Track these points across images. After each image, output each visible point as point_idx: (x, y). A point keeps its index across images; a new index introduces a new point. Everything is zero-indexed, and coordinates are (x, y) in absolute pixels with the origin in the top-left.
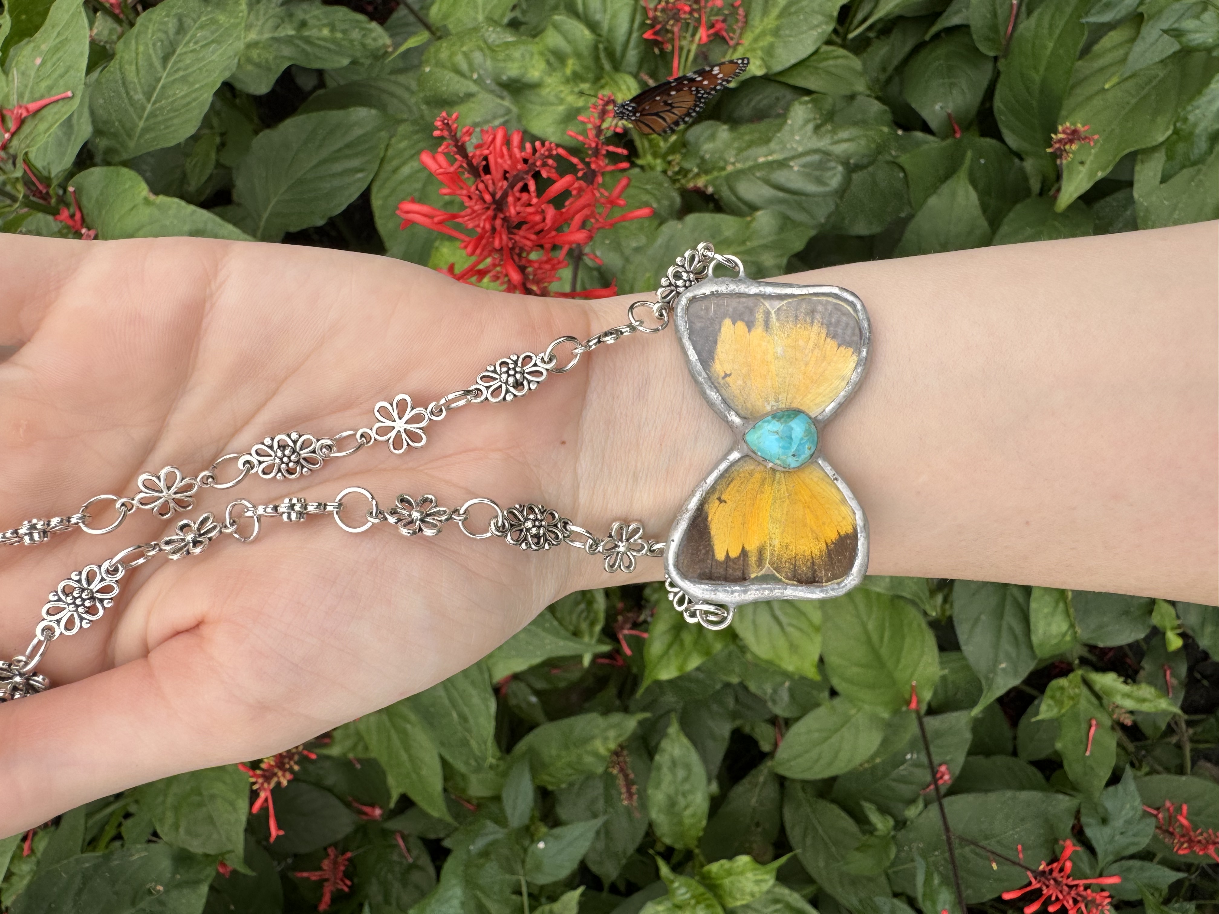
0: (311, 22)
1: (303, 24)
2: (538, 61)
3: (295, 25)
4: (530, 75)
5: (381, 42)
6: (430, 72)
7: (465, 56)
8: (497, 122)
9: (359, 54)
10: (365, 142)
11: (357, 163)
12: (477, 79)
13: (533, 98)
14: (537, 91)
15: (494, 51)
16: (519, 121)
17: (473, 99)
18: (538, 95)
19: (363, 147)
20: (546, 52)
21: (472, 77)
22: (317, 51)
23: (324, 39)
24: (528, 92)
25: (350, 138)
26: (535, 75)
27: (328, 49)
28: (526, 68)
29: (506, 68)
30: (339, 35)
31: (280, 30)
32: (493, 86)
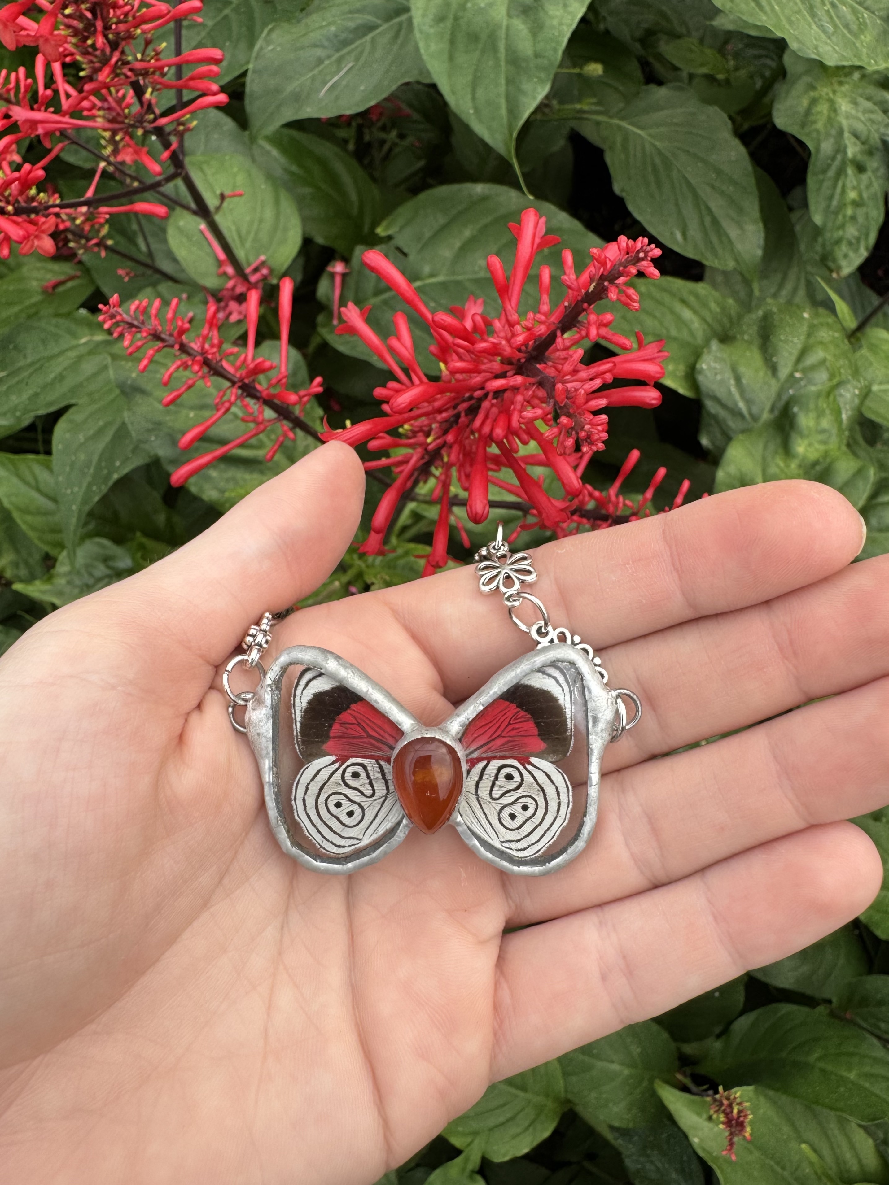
0: (864, 177)
1: (861, 168)
2: (817, 450)
3: (859, 157)
4: (799, 441)
5: (843, 263)
6: (803, 318)
7: (823, 362)
8: (741, 405)
9: (828, 235)
10: (721, 242)
11: (694, 231)
12: (795, 377)
13: (772, 447)
14: (781, 450)
15: (828, 394)
16: (743, 431)
17: (769, 373)
18: (776, 452)
19: (715, 240)
20: (828, 460)
21: (797, 371)
22: (827, 184)
23: (843, 192)
24: (779, 440)
25: (725, 224)
26: (801, 447)
27: (831, 198)
28: (808, 436)
29: (808, 410)
30: (849, 212)
31: (853, 139)
32: (785, 398)
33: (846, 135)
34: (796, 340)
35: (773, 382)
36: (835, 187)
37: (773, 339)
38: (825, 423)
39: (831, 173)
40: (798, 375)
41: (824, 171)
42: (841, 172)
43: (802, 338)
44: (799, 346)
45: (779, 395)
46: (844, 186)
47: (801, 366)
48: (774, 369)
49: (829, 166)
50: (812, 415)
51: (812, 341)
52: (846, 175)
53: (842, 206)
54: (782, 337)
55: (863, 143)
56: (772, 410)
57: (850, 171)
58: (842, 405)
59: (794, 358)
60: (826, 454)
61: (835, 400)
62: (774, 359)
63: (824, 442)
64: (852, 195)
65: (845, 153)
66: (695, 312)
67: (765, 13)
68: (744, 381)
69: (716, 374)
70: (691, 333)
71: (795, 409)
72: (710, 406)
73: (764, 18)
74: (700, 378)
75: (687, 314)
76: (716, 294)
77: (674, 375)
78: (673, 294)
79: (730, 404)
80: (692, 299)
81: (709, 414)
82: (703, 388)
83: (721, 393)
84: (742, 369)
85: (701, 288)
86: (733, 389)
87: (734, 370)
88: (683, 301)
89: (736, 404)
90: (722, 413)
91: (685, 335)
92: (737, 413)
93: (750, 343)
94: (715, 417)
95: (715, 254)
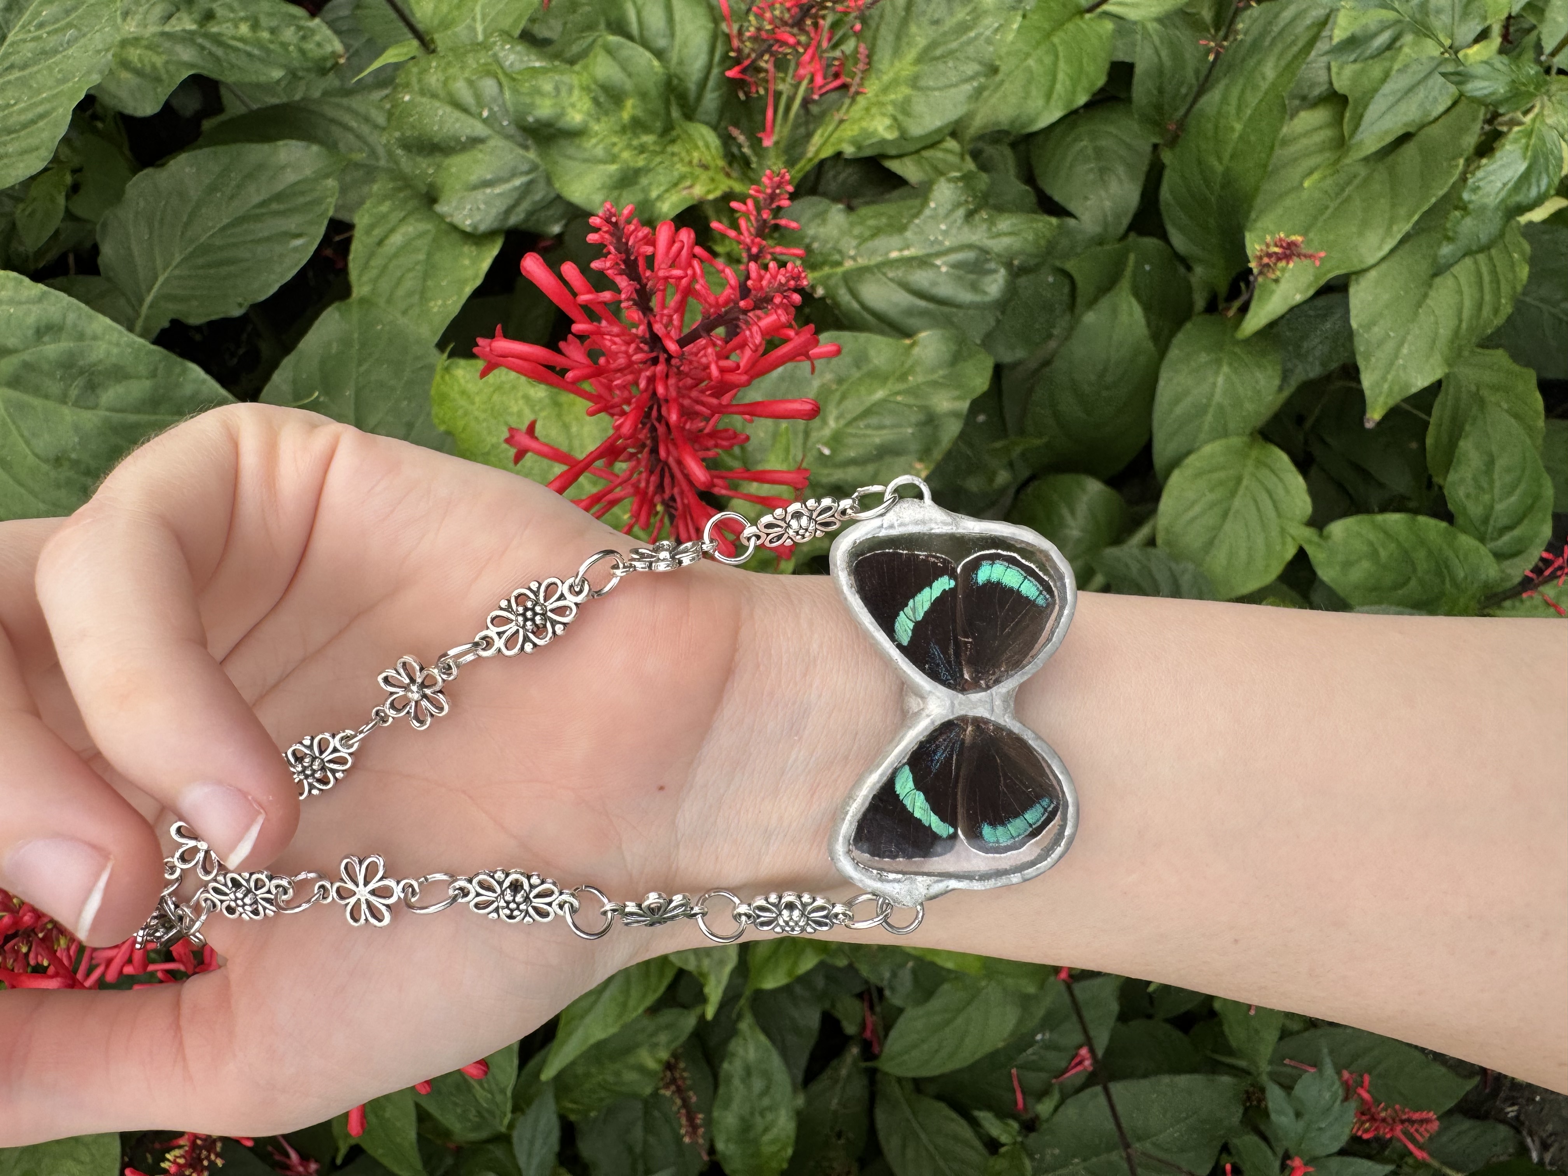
0: (220, 12)
1: (210, 16)
2: (580, 99)
3: (196, 16)
4: (568, 118)
5: (329, 49)
6: (411, 101)
7: (470, 83)
8: (517, 182)
9: (296, 64)
10: (302, 193)
11: (291, 224)
12: (487, 118)
13: (571, 151)
14: (577, 141)
15: (514, 80)
16: (549, 181)
17: (480, 146)
18: (579, 147)
19: (301, 200)
20: (593, 87)
21: (481, 114)
22: (233, 57)
23: (242, 40)
24: (563, 142)
25: (279, 187)
26: (576, 117)
27: (249, 55)
28: (563, 108)
29: (532, 105)
30: (265, 35)
31: (173, 21)
32: (512, 130)
33: (167, 28)
34: (440, 112)
35: (492, 143)
36: (236, 50)
37: (436, 140)
38: (548, 87)
39: (219, 52)
40: (485, 114)
41: (218, 60)
42: (217, 40)
43: (437, 104)
44: (449, 109)
45: (508, 137)
46: (234, 38)
47: (474, 109)
48: (475, 142)
49: (210, 53)
50: (538, 101)
51: (442, 93)
52: (219, 34)
53: (259, 43)
54: (436, 128)
55: (178, 10)
56: (526, 148)
57: (215, 29)
58: (523, 66)
59: (463, 116)
60: (586, 89)
61: (520, 72)
62: (463, 139)
63: (571, 89)
64: (244, 29)
65: (192, 33)
66: (392, 230)
67: (54, 109)
68: (489, 177)
69: (478, 209)
70: (421, 235)
71: (531, 119)
72: (513, 220)
73: (61, 110)
74: (482, 228)
75: (397, 239)
76: (368, 205)
77: (475, 261)
78: (372, 255)
79: (515, 195)
80: (378, 232)
81: (527, 220)
82: (495, 225)
83: (500, 206)
84: (474, 178)
85: (361, 220)
86: (497, 190)
87: (475, 188)
88: (380, 243)
89: (516, 189)
90: (525, 205)
91: (423, 244)
92: (527, 189)
93: (439, 167)
94: (530, 214)
95: (318, 201)
